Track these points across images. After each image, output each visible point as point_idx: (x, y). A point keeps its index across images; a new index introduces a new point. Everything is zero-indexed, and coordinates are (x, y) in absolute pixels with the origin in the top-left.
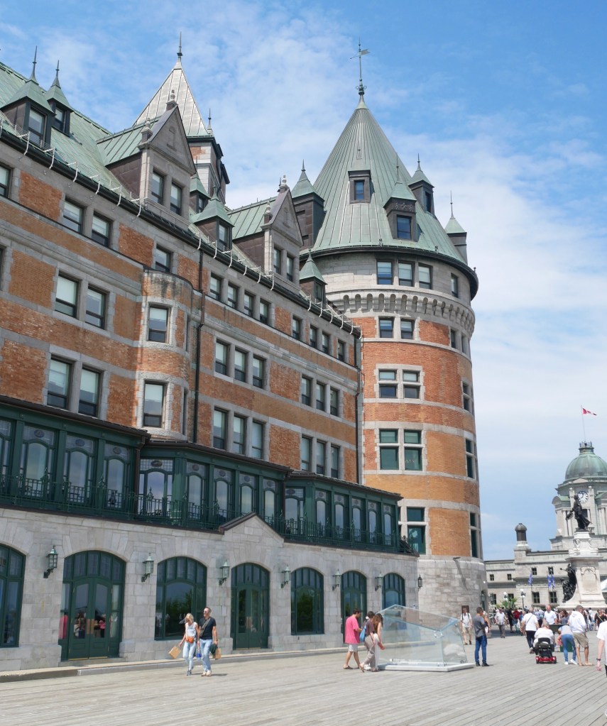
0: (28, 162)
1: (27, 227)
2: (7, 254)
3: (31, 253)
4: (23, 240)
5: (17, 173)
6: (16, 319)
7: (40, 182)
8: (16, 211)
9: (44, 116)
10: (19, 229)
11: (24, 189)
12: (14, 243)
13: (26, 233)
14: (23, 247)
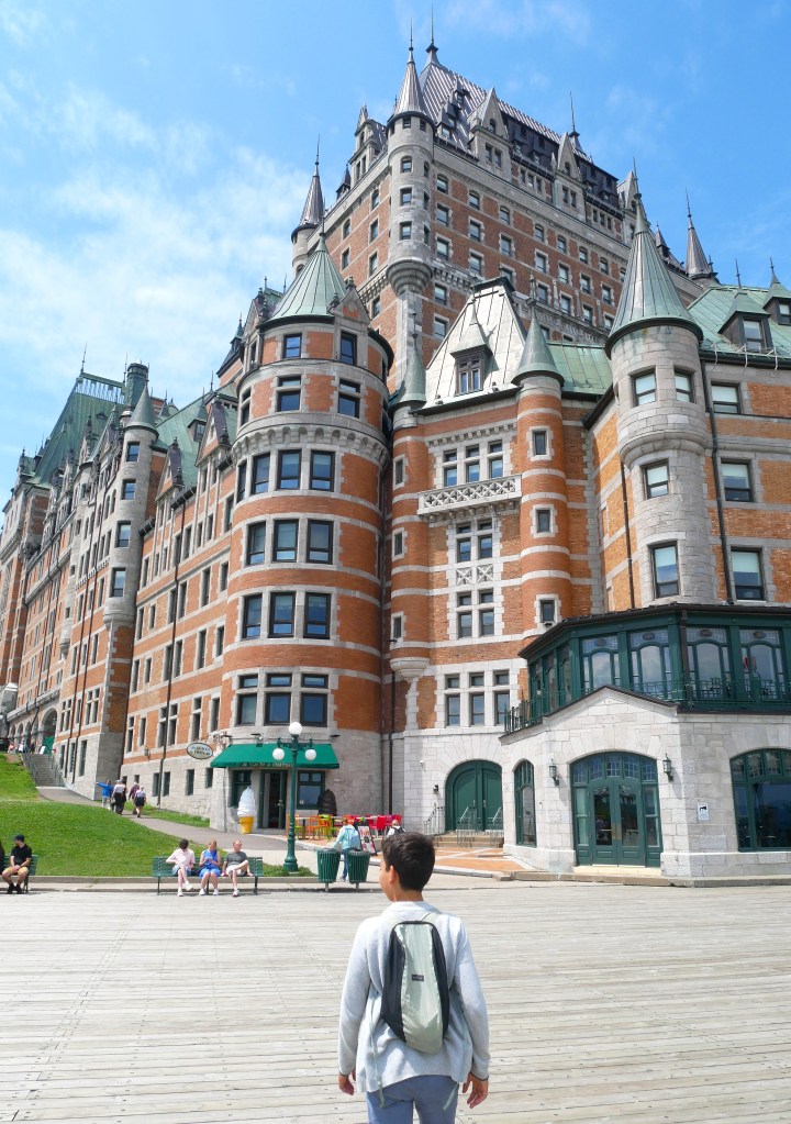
0: (752, 372)
1: (768, 435)
2: (753, 466)
3: (778, 457)
4: (766, 448)
5: (744, 386)
6: (778, 526)
7: (769, 387)
8: (751, 423)
9: (759, 321)
10: (759, 439)
11: (755, 399)
12: (758, 454)
13: (768, 440)
14: (768, 455)
